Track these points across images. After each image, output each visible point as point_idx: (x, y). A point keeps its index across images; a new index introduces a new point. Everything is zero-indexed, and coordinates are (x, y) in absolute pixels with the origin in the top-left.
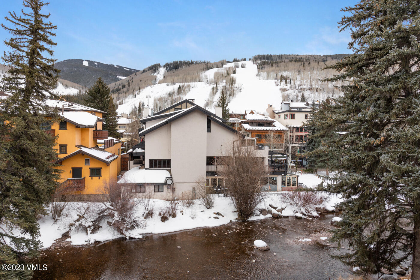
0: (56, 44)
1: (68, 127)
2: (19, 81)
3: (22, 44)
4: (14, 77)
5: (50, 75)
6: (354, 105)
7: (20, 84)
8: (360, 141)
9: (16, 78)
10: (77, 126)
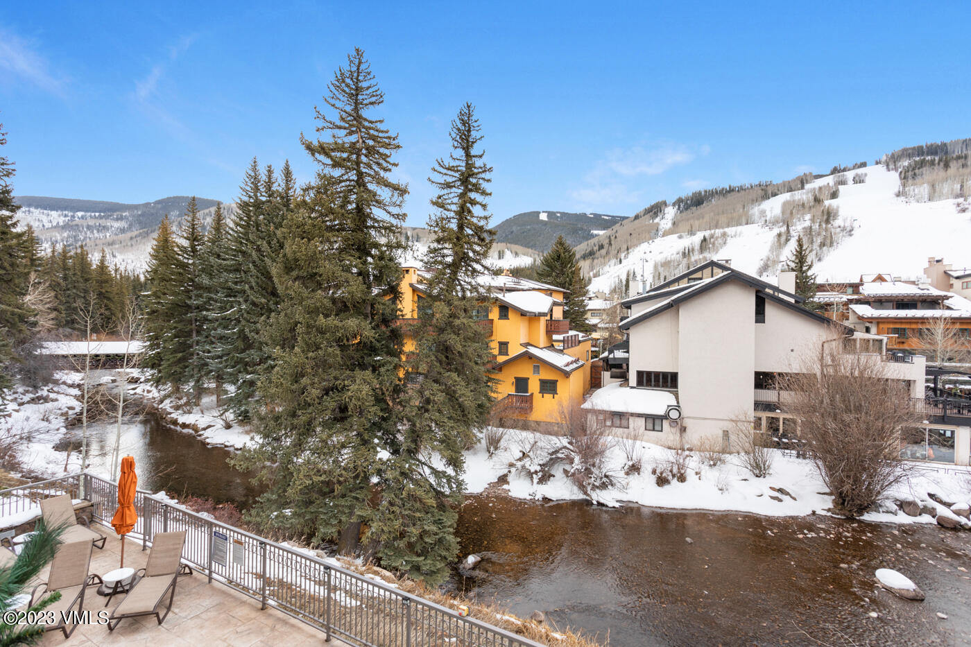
0: (490, 194)
1: (511, 315)
2: (445, 251)
3: (449, 201)
4: (440, 246)
5: (483, 240)
7: (447, 256)
9: (442, 249)
10: (523, 314)
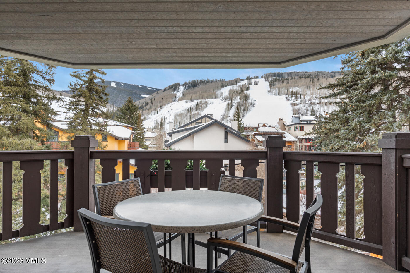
0: (106, 74)
1: (109, 139)
2: (80, 103)
3: (82, 75)
4: (77, 100)
5: (102, 98)
6: (344, 117)
7: (81, 105)
8: (348, 145)
10: (116, 138)
